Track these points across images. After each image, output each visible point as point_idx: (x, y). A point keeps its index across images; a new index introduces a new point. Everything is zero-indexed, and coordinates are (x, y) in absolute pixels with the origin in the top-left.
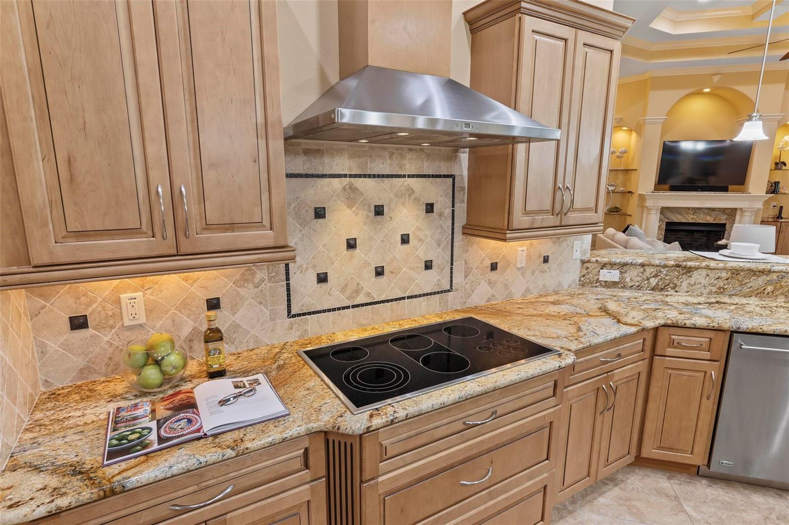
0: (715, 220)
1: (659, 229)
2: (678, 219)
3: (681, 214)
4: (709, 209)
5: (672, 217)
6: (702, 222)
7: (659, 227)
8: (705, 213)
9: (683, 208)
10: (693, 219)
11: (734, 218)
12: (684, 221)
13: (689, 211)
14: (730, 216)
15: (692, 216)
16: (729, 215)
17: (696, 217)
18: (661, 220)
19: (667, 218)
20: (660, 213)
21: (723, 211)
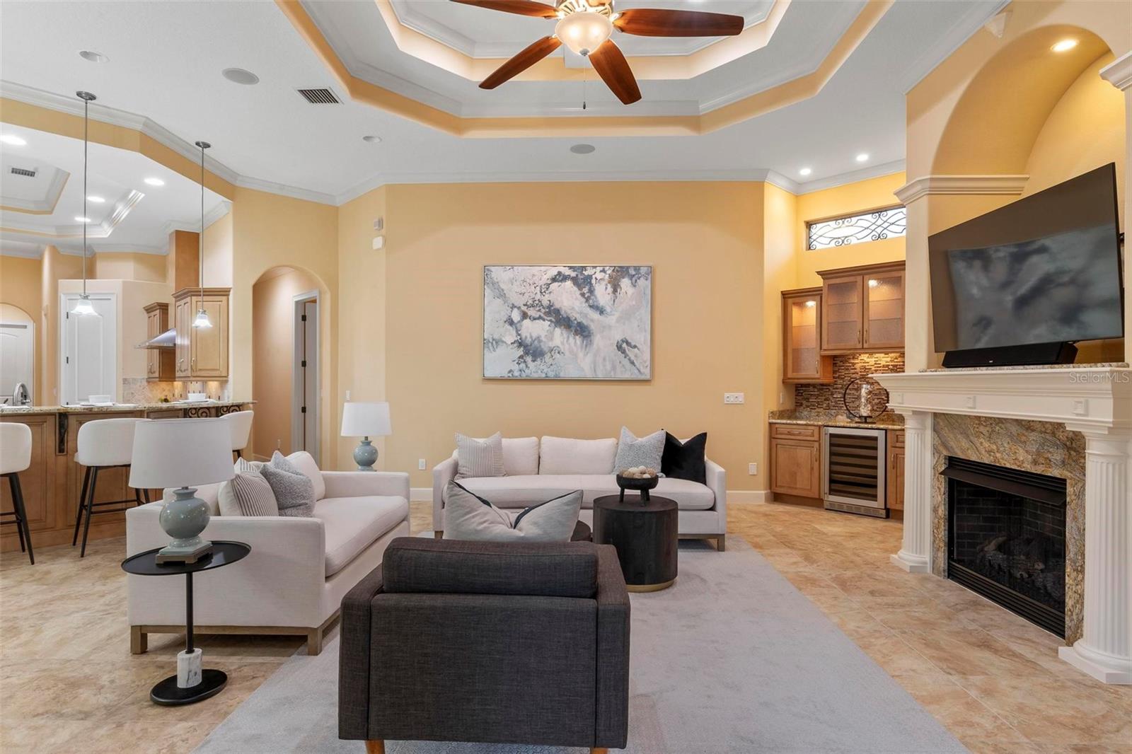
0: (1035, 462)
1: (935, 475)
2: (963, 451)
3: (967, 437)
4: (1018, 422)
5: (952, 443)
6: (1008, 466)
7: (934, 468)
8: (1011, 436)
9: (969, 416)
10: (989, 452)
11: (1083, 461)
12: (974, 458)
13: (982, 429)
14: (1072, 453)
15: (986, 444)
16: (1069, 449)
17: (994, 447)
18: (935, 450)
19: (944, 445)
20: (935, 430)
21: (1053, 434)
